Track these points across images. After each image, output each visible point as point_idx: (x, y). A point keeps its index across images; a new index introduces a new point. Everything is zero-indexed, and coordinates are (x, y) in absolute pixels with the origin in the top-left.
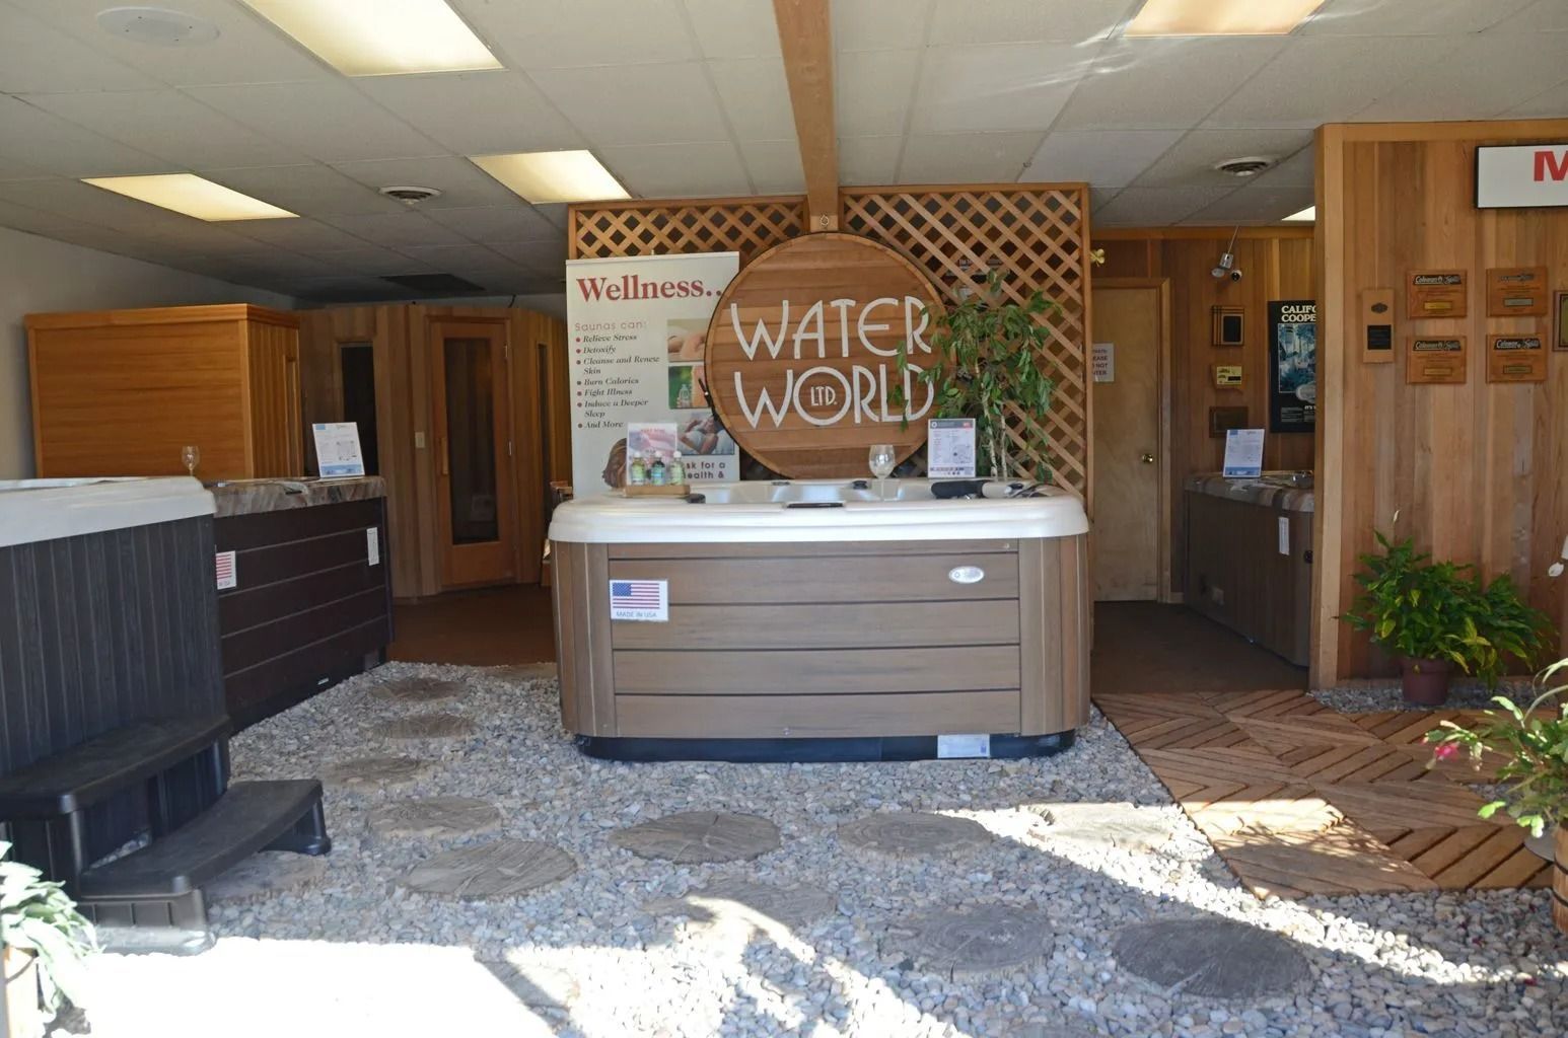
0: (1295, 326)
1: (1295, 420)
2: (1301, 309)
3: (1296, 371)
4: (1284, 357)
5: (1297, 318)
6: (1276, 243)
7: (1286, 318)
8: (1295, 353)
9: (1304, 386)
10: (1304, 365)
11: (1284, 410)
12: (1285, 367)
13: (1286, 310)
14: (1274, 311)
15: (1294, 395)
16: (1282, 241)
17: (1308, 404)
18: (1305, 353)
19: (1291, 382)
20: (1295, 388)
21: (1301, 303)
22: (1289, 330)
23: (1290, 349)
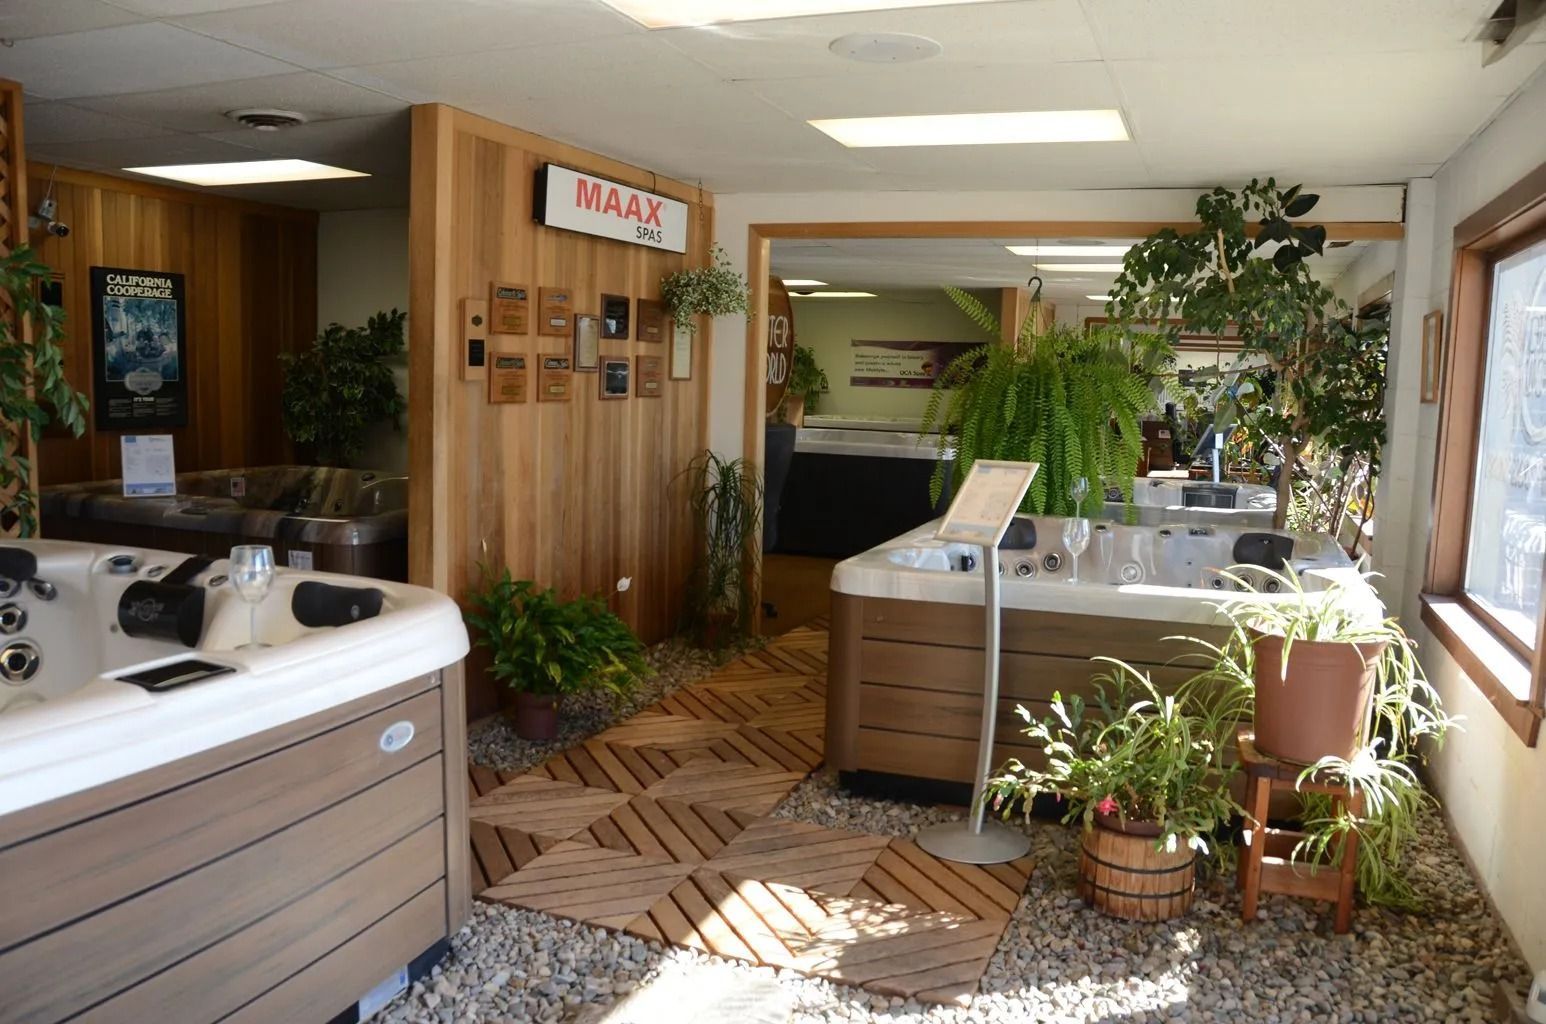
0: (122, 300)
1: (124, 415)
2: (127, 280)
3: (123, 354)
4: (111, 337)
5: (123, 291)
6: (97, 194)
7: (112, 290)
8: (122, 333)
9: (132, 374)
10: (132, 348)
11: (112, 402)
12: (112, 350)
13: (112, 279)
14: (98, 278)
15: (123, 384)
16: (103, 192)
17: (138, 395)
18: (132, 334)
19: (118, 369)
20: (123, 377)
21: (128, 273)
22: (116, 304)
23: (117, 328)
